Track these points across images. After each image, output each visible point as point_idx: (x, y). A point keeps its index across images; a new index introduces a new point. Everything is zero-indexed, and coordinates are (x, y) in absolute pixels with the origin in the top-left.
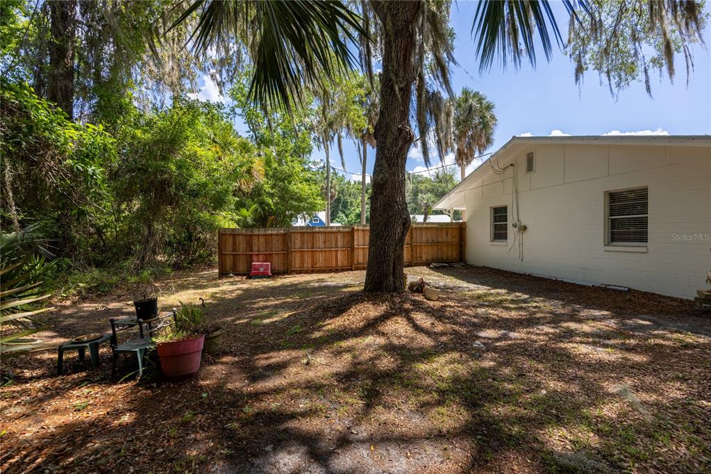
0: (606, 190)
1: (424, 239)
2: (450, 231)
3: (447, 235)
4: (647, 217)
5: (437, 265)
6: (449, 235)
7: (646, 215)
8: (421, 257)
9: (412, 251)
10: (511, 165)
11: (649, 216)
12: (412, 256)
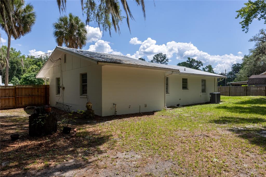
0: (81, 73)
1: (23, 94)
2: (40, 90)
3: (38, 91)
4: (87, 84)
5: (29, 107)
6: (40, 91)
7: (86, 84)
8: (22, 103)
9: (15, 100)
10: (60, 59)
11: (88, 84)
12: (16, 103)
